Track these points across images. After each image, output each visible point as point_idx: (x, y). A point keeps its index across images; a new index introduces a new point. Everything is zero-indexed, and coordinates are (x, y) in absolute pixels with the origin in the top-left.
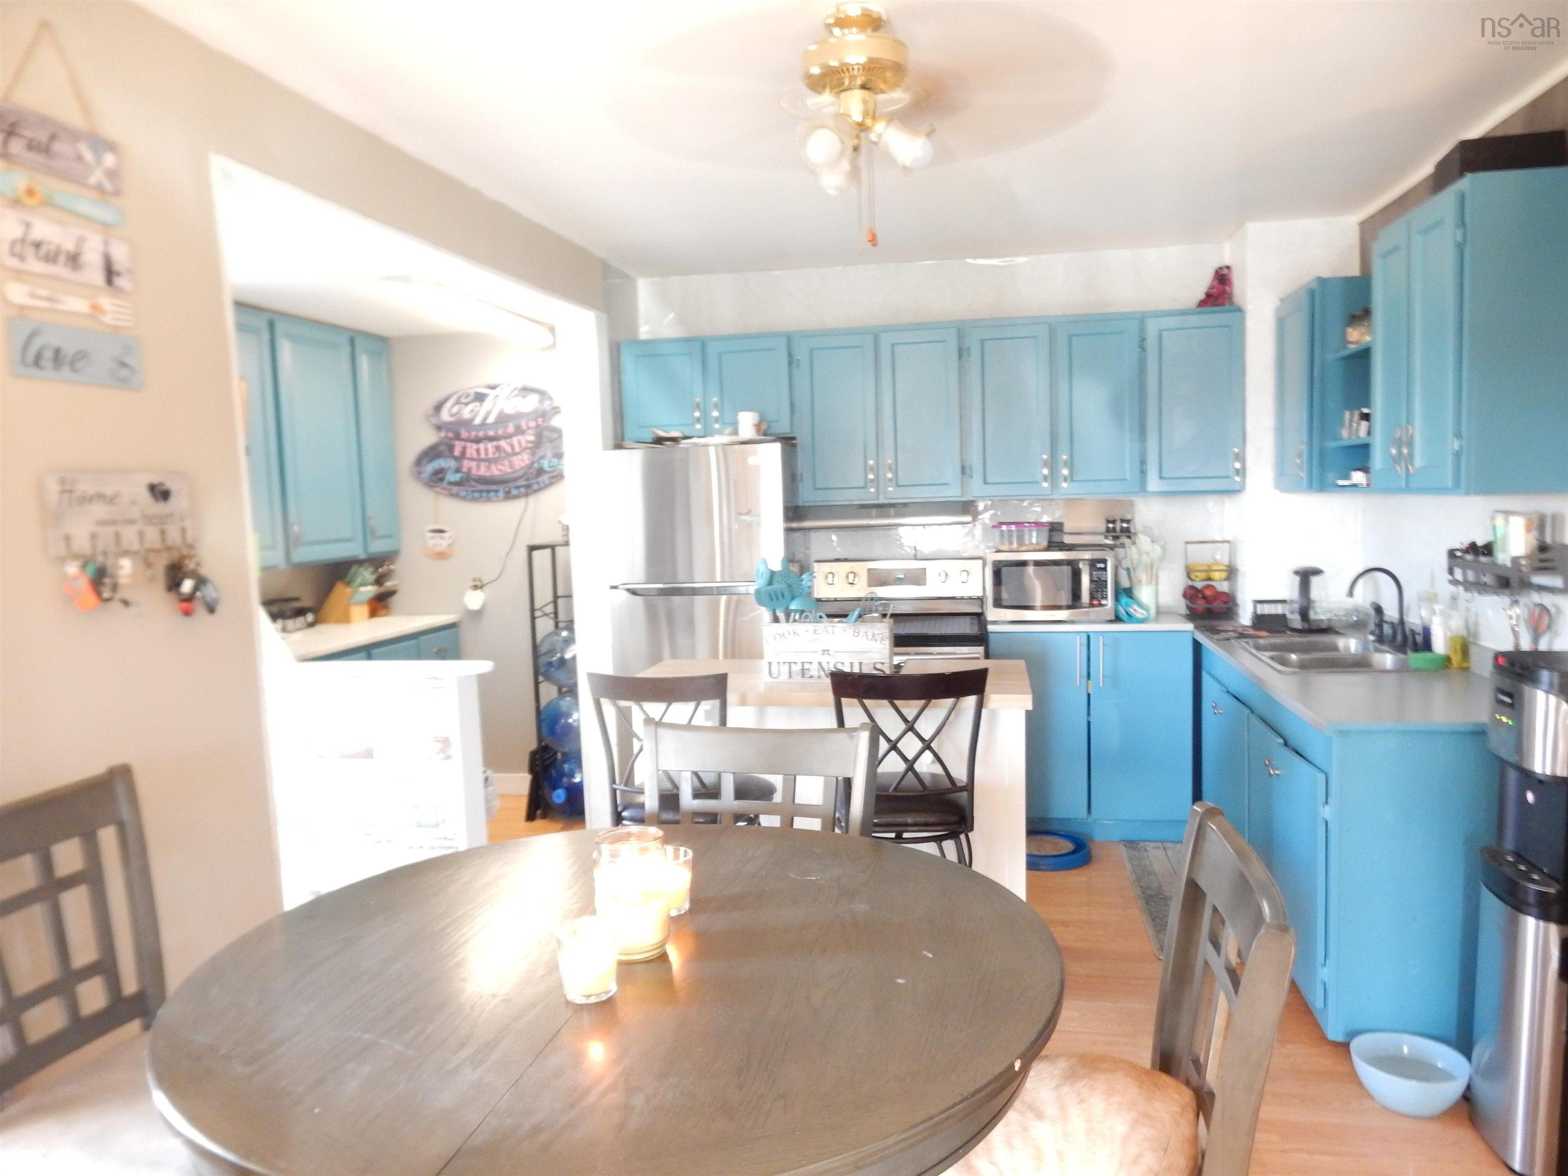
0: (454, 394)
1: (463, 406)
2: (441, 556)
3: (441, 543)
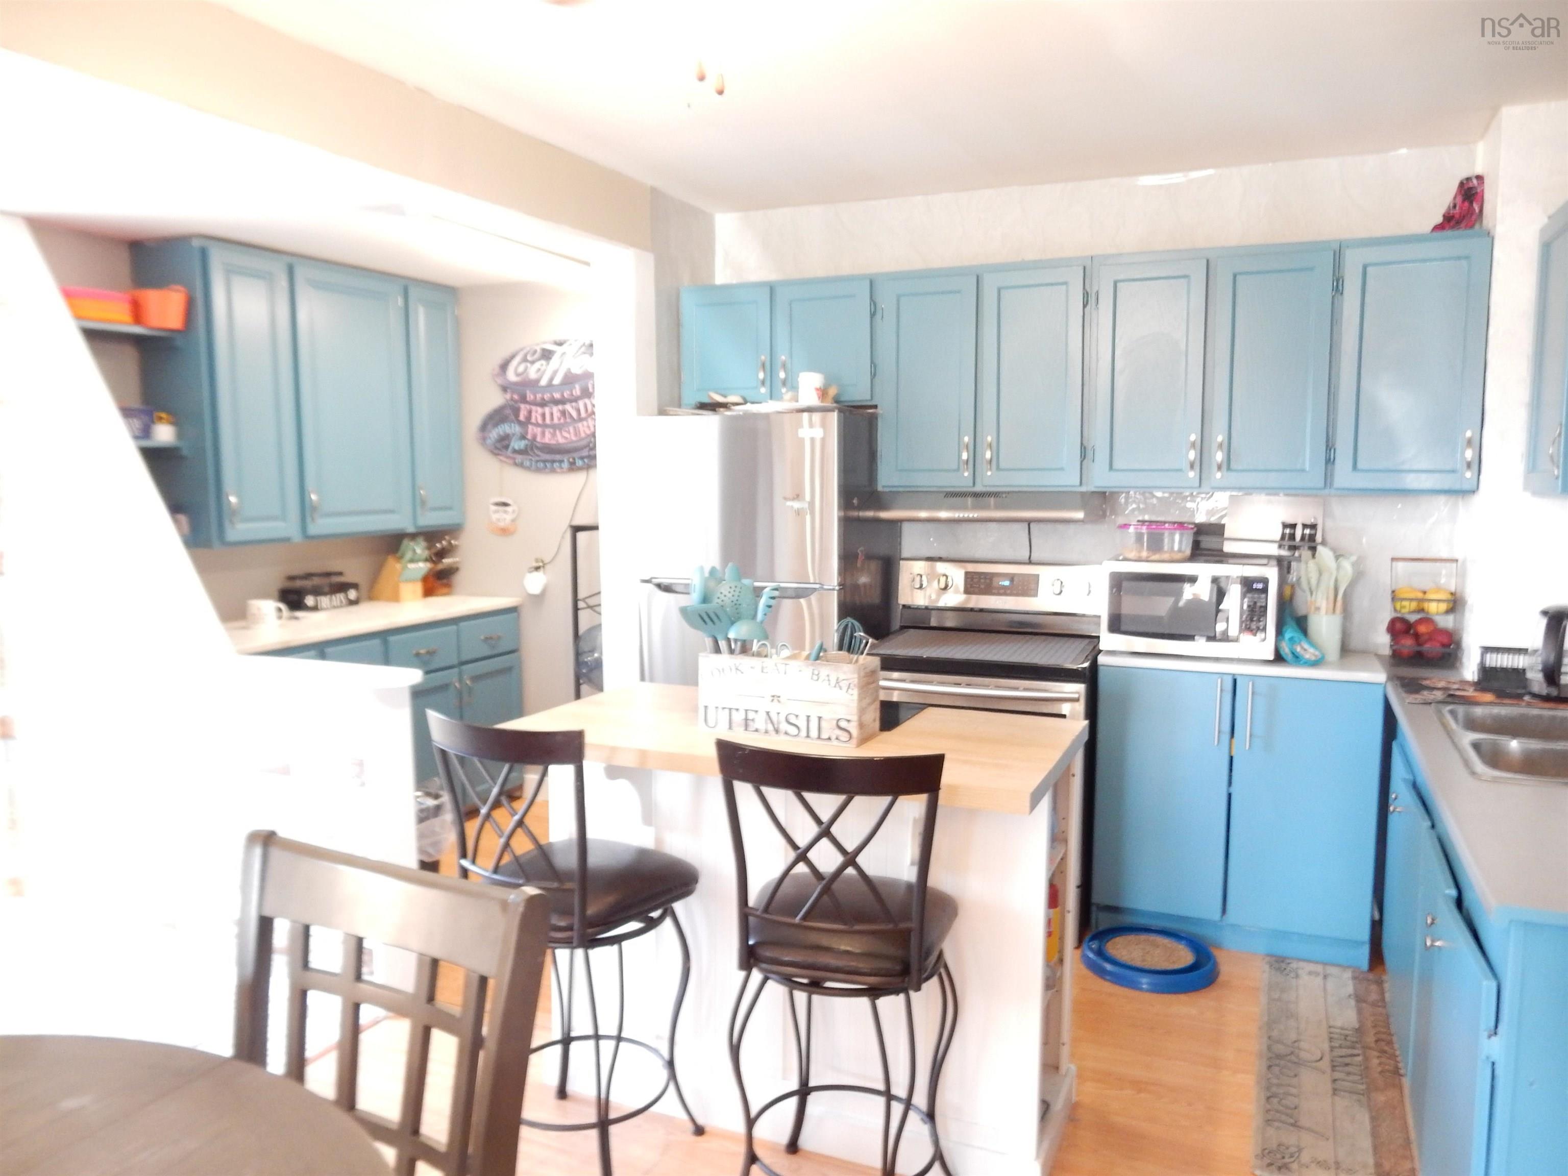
0: (522, 350)
1: (529, 365)
2: (505, 532)
3: (504, 517)
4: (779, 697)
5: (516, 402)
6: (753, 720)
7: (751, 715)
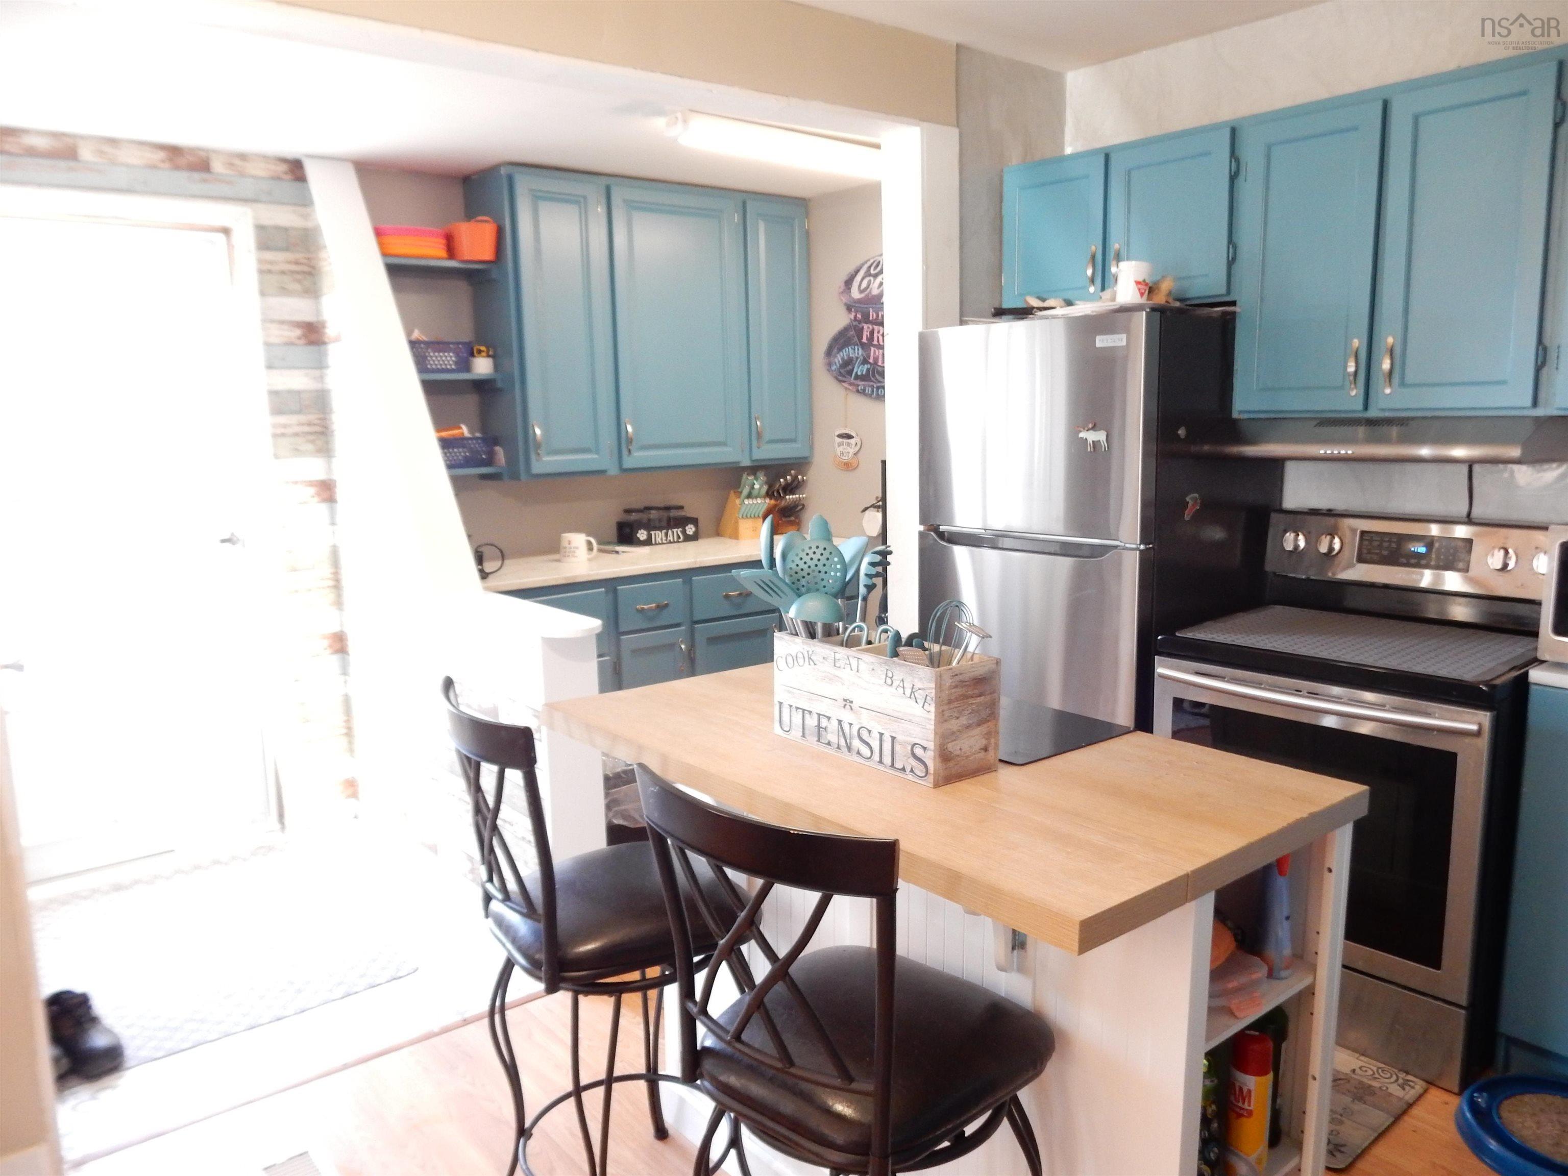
0: (863, 264)
1: (872, 279)
2: (848, 467)
3: (847, 450)
4: (851, 702)
5: (860, 322)
6: (825, 729)
7: (824, 722)
